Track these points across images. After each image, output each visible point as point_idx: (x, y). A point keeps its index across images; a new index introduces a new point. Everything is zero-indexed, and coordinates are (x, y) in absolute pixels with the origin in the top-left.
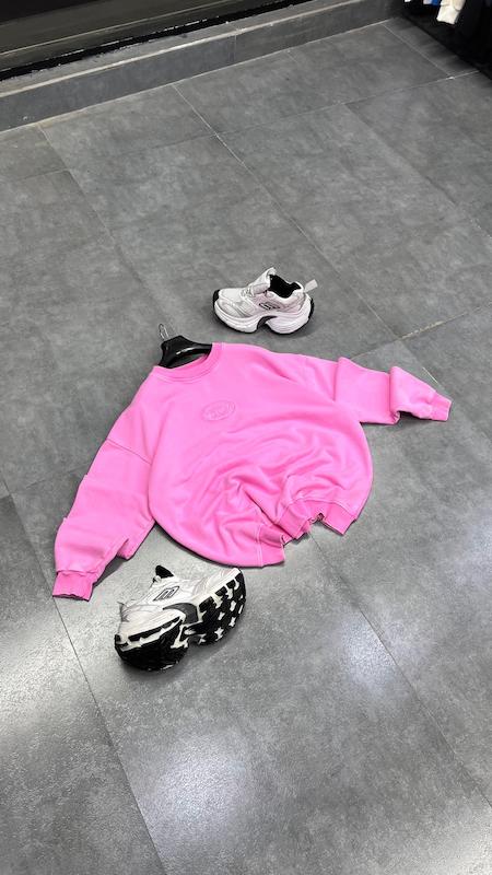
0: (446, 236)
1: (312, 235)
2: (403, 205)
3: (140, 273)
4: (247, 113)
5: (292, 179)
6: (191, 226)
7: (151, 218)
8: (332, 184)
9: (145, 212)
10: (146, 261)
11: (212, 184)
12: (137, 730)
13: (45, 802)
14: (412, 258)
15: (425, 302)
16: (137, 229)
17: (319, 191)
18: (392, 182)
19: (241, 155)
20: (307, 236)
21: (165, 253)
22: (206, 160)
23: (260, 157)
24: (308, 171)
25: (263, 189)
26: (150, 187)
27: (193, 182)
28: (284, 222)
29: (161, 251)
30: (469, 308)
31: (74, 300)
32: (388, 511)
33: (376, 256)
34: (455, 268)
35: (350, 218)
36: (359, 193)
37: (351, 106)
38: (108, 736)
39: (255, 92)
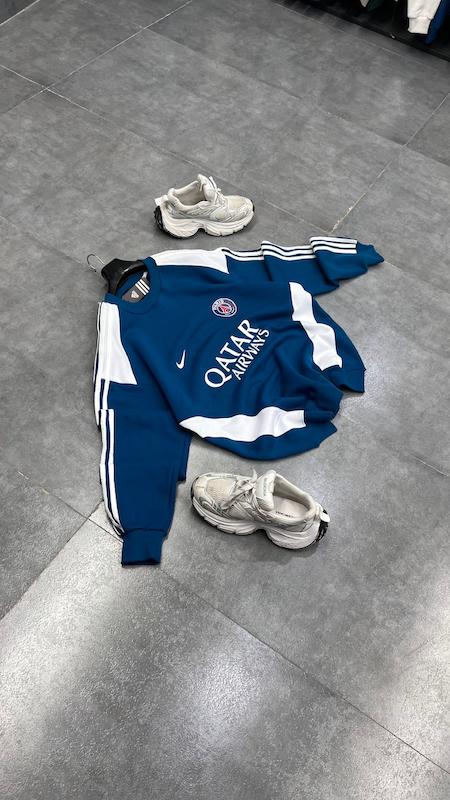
0: (309, 130)
1: (199, 162)
2: (258, 112)
3: (65, 251)
4: (63, 58)
5: (146, 114)
6: (83, 188)
7: (39, 193)
8: (186, 110)
9: (29, 188)
10: (64, 237)
11: (75, 140)
12: (347, 670)
13: (314, 776)
14: (295, 157)
15: (329, 194)
16: (31, 207)
17: (177, 119)
18: (235, 93)
19: (83, 103)
20: (196, 164)
21: (76, 222)
22: (53, 119)
23: (103, 101)
24: (156, 103)
25: (126, 132)
26: (15, 161)
27: (56, 144)
28: (166, 158)
29: (69, 222)
30: (365, 187)
31: (17, 302)
32: (413, 384)
33: (264, 164)
34: (334, 155)
35: (221, 137)
36: (213, 111)
37: (155, 28)
38: (328, 689)
39: (55, 36)
